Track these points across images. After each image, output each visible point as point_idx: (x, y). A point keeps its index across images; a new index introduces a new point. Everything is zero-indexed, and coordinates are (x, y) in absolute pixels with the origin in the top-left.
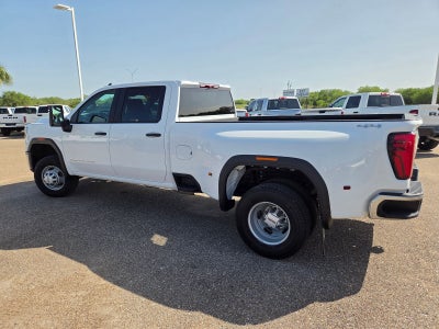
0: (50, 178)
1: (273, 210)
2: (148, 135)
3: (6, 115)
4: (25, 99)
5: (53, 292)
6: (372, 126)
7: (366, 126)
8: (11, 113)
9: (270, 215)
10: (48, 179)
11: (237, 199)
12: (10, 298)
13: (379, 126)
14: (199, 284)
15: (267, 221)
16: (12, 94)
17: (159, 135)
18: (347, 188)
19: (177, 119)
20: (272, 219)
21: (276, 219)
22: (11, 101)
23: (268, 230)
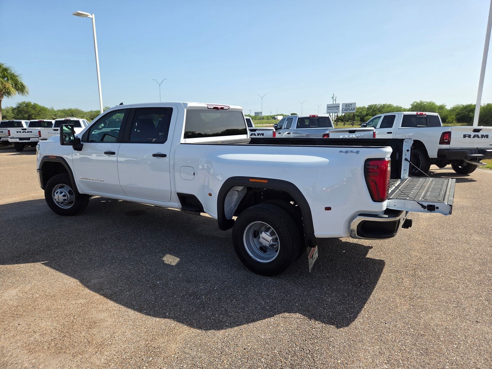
0: (61, 196)
1: (267, 230)
2: (154, 155)
3: (19, 129)
4: (41, 111)
5: (55, 300)
6: (352, 152)
7: (347, 152)
8: (25, 126)
9: (263, 235)
10: (58, 197)
11: (235, 218)
12: (15, 304)
13: (358, 152)
14: (190, 296)
15: (261, 240)
16: (28, 105)
17: (164, 156)
18: (328, 209)
19: (183, 140)
20: (266, 238)
21: (270, 238)
22: (27, 112)
23: (263, 249)
